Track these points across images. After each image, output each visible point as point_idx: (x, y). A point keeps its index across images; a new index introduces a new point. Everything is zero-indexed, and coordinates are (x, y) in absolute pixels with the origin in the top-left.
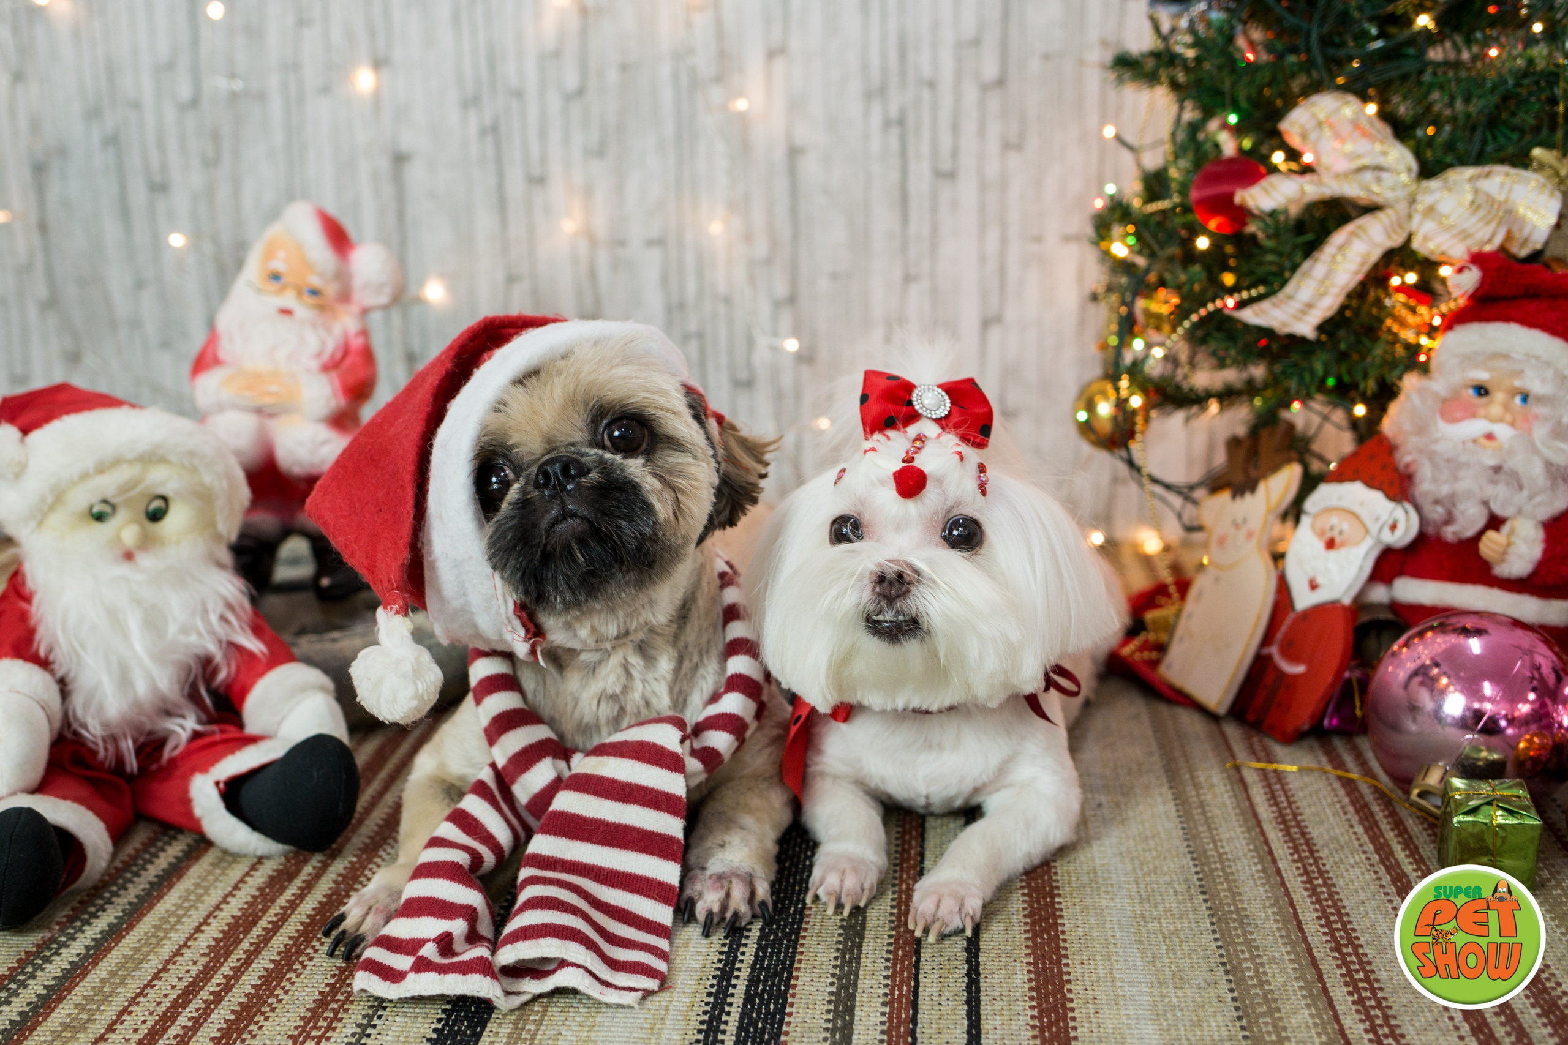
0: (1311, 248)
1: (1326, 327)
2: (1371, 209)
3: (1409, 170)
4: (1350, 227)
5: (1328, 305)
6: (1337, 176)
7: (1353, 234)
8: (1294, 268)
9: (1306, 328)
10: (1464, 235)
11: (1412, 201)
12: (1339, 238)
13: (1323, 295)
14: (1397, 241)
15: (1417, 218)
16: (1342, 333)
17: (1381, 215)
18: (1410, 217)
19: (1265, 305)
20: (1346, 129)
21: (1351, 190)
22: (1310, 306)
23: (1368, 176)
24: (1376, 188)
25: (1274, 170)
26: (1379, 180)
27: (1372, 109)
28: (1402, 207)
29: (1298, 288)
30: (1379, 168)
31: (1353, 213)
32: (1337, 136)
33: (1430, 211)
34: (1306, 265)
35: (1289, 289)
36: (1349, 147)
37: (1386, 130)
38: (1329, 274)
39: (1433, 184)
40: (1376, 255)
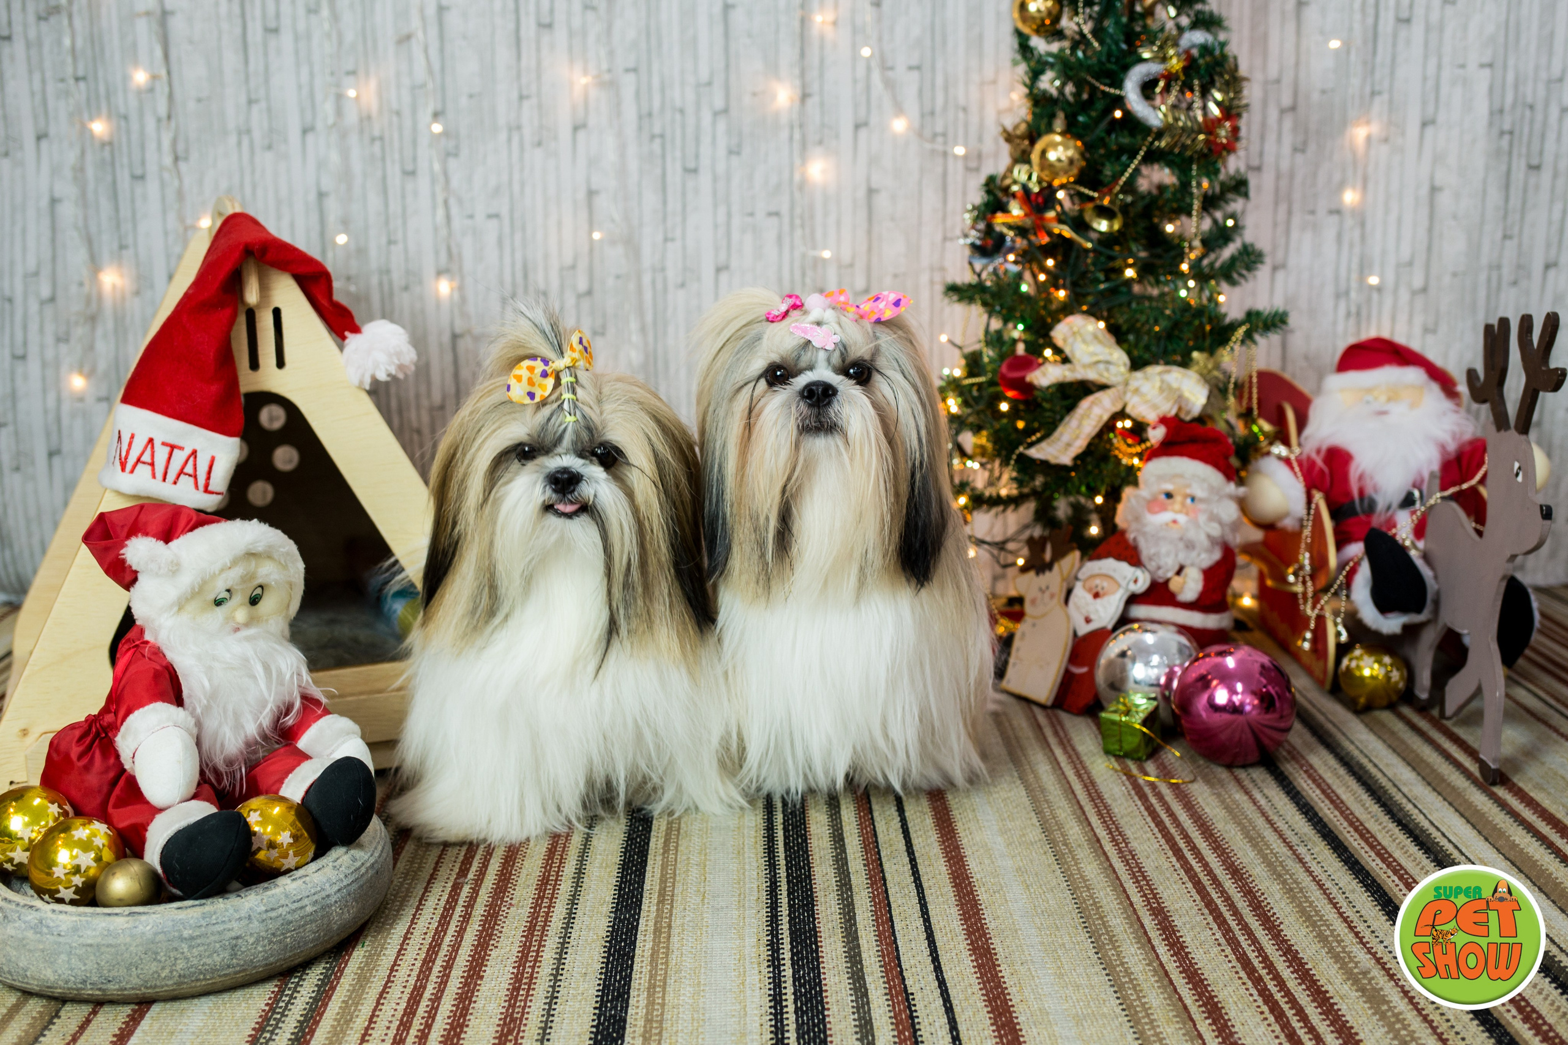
0: (1070, 408)
1: (1081, 458)
2: (1103, 387)
3: (1125, 365)
4: (1090, 399)
5: (1079, 445)
6: (1085, 366)
7: (1093, 403)
8: (1062, 419)
9: (1066, 459)
10: (1155, 407)
11: (1126, 384)
12: (1085, 404)
13: (1077, 437)
14: (1117, 408)
15: (1129, 395)
16: (1089, 459)
17: (1110, 392)
18: (1125, 393)
19: (1044, 445)
20: (1089, 338)
21: (1091, 375)
22: (1069, 445)
23: (1102, 366)
24: (1106, 374)
25: (1046, 359)
26: (1107, 370)
27: (1102, 325)
28: (1120, 388)
29: (1061, 434)
30: (1108, 362)
31: (1094, 389)
32: (1084, 341)
33: (1137, 391)
34: (1067, 419)
35: (1056, 434)
36: (1091, 349)
37: (1110, 340)
38: (1079, 426)
39: (1138, 374)
40: (1106, 417)
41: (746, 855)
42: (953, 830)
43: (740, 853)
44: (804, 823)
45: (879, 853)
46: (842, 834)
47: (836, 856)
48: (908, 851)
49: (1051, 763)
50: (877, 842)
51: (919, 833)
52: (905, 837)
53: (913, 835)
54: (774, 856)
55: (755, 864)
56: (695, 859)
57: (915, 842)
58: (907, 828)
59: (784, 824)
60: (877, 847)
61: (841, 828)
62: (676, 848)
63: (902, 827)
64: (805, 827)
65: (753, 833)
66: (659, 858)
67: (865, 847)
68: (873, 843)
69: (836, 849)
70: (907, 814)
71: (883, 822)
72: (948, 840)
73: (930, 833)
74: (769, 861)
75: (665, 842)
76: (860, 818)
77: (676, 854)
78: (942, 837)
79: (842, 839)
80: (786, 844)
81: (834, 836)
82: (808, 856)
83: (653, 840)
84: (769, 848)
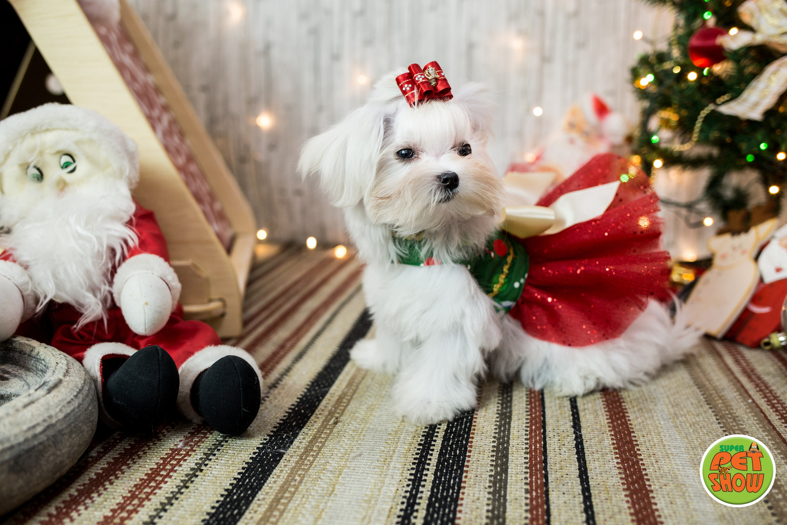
5: (768, 102)
6: (770, 36)
8: (748, 84)
9: (756, 115)
19: (733, 104)
22: (757, 104)
35: (744, 95)
41: (392, 465)
42: (636, 455)
43: (386, 461)
44: (468, 433)
45: (546, 476)
46: (507, 449)
47: (495, 476)
48: (580, 476)
49: (738, 390)
50: (545, 461)
51: (596, 456)
52: (579, 460)
53: (588, 457)
54: (423, 469)
55: (398, 478)
56: (333, 464)
57: (590, 466)
58: (583, 449)
59: (446, 431)
60: (545, 468)
61: (508, 443)
62: (320, 449)
63: (577, 446)
64: (468, 437)
65: (409, 439)
66: (295, 459)
67: (530, 468)
68: (540, 462)
69: (496, 466)
70: (583, 432)
71: (557, 438)
72: (629, 467)
73: (609, 457)
74: (415, 475)
75: (311, 442)
76: (531, 430)
77: (315, 457)
78: (622, 463)
79: (506, 456)
80: (441, 454)
81: (497, 451)
82: (461, 474)
83: (300, 437)
84: (420, 459)
